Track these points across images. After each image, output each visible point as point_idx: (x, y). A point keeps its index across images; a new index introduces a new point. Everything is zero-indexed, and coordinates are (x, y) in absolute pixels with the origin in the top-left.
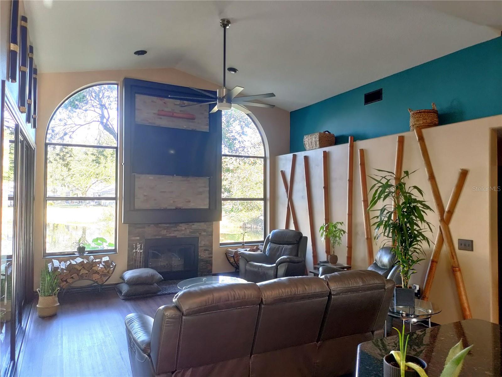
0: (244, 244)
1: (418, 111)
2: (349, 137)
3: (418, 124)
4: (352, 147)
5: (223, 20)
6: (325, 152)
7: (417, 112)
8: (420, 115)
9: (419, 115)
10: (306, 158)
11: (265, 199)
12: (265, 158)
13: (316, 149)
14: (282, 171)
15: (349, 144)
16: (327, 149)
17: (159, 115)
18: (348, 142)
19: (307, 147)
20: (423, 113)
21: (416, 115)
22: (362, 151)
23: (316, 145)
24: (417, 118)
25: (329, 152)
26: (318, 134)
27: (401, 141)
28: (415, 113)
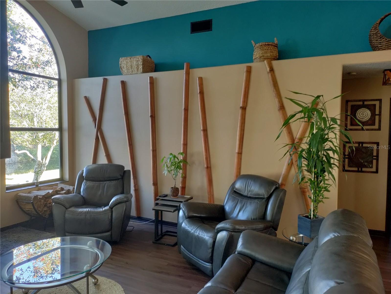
0: (38, 185)
1: (267, 44)
2: (185, 64)
3: (266, 56)
4: (188, 74)
6: (151, 78)
7: (265, 45)
8: (269, 48)
9: (267, 47)
10: (123, 83)
11: (60, 129)
12: (59, 80)
13: (137, 73)
14: (86, 97)
15: (184, 71)
16: (154, 75)
18: (184, 69)
19: (125, 70)
20: (270, 46)
21: (264, 47)
22: (201, 79)
23: (138, 69)
24: (266, 50)
25: (156, 78)
26: (142, 57)
27: (249, 71)
28: (263, 45)
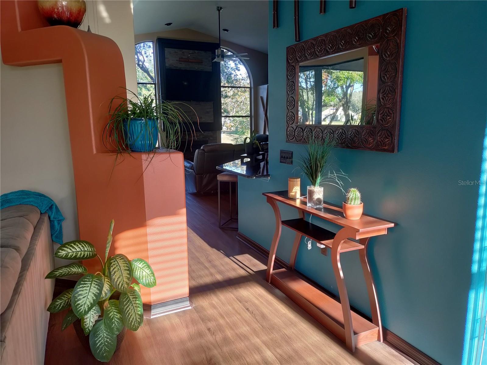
5: (218, 7)
11: (251, 116)
12: (250, 88)
14: (261, 97)
17: (180, 61)
